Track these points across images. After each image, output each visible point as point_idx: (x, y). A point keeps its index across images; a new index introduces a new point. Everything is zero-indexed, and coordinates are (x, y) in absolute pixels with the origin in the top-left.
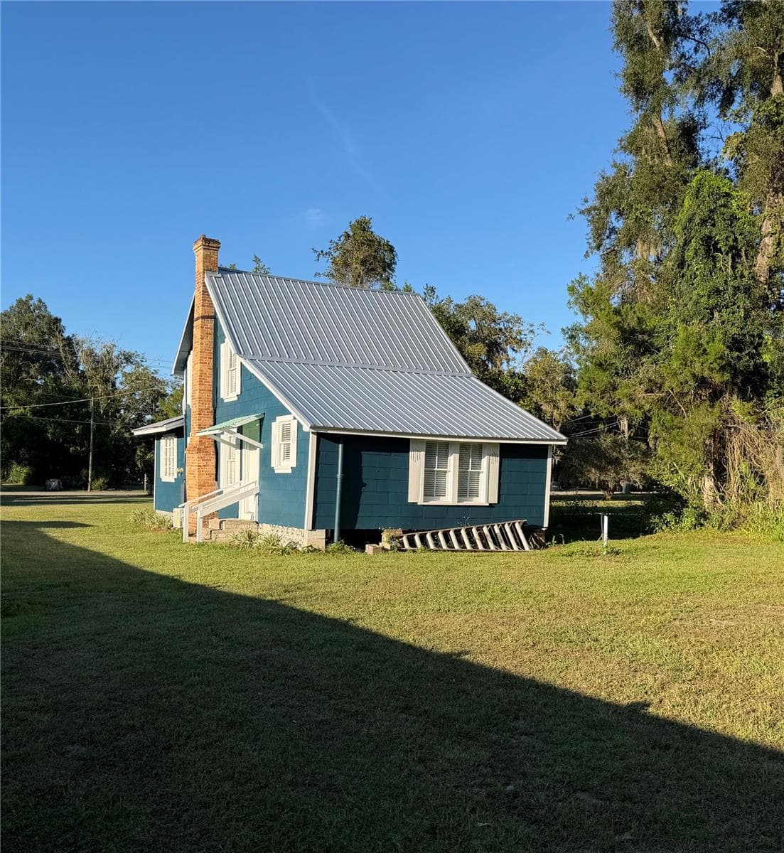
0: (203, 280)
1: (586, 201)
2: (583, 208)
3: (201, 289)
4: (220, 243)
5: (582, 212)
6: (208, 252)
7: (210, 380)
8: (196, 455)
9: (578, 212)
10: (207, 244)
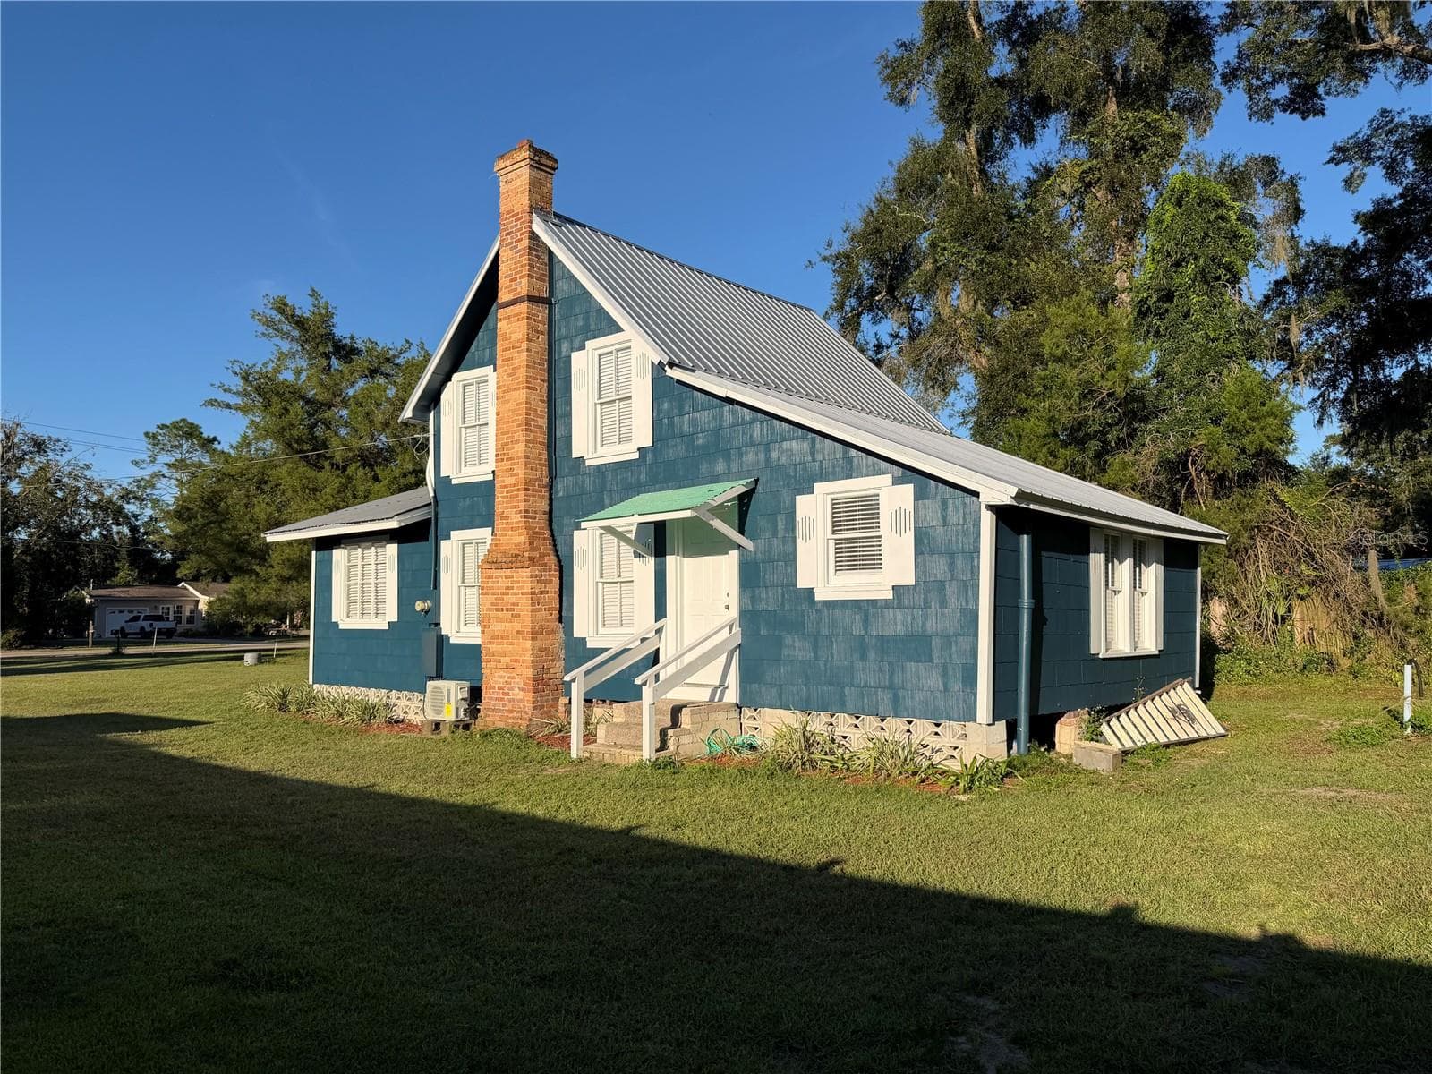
0: (530, 227)
1: (830, 245)
2: (827, 253)
3: (526, 242)
4: (556, 161)
5: (825, 259)
6: (537, 174)
7: (543, 422)
8: (527, 572)
9: (820, 259)
10: (536, 158)
